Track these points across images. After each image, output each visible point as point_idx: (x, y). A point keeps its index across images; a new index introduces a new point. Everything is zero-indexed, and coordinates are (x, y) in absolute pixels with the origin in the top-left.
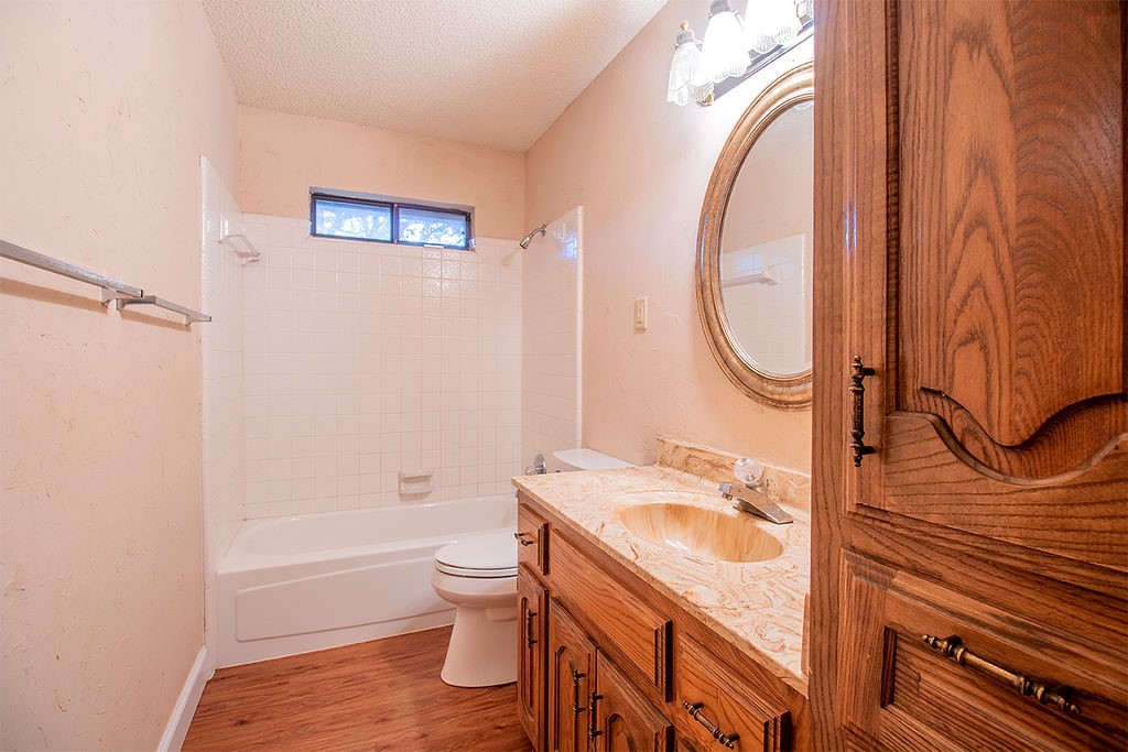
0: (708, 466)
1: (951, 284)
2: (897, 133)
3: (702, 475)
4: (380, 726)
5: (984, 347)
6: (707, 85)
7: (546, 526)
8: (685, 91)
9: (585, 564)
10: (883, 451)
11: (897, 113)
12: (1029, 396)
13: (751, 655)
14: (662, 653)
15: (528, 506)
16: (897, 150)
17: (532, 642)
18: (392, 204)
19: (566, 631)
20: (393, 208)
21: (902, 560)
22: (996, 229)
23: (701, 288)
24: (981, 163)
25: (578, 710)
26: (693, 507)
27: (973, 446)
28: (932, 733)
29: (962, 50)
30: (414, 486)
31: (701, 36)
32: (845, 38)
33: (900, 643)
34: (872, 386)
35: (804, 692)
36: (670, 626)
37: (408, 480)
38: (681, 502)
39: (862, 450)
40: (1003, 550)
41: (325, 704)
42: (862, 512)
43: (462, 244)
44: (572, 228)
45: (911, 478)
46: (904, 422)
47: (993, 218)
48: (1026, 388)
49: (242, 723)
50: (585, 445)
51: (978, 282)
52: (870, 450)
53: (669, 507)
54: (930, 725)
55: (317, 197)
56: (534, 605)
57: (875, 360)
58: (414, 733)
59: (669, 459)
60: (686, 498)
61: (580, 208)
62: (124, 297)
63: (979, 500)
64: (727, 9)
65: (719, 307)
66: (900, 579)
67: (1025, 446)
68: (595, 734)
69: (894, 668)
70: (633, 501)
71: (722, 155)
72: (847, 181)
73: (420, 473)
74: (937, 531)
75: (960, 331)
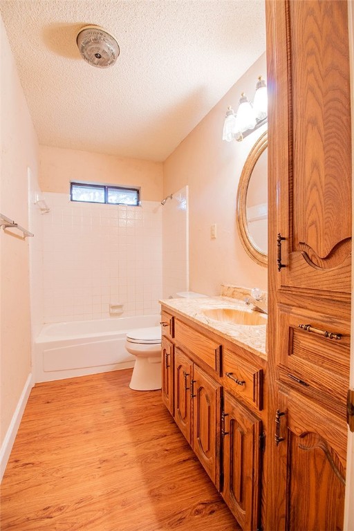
0: (242, 295)
1: (307, 206)
2: (292, 155)
3: (239, 299)
4: (105, 404)
5: (316, 226)
6: (239, 133)
7: (173, 318)
8: (230, 135)
9: (188, 329)
10: (289, 266)
11: (292, 148)
12: (328, 241)
13: (249, 350)
14: (218, 358)
15: (165, 310)
16: (292, 161)
17: (167, 366)
18: (105, 187)
19: (181, 358)
20: (106, 188)
21: (295, 304)
22: (319, 187)
23: (238, 220)
24: (315, 166)
25: (186, 389)
26: (234, 310)
27: (314, 261)
28: (304, 361)
29: (310, 126)
30: (116, 310)
31: (235, 112)
32: (276, 121)
33: (295, 332)
34: (285, 244)
35: (266, 359)
36: (221, 347)
37: (114, 307)
38: (229, 308)
39: (281, 266)
40: (322, 293)
41: (81, 396)
42: (282, 288)
43: (136, 204)
44: (184, 196)
45: (296, 274)
46: (295, 255)
47: (318, 183)
48: (327, 238)
49: (48, 403)
50: (190, 290)
51: (314, 205)
52: (284, 266)
53: (224, 310)
54: (304, 359)
55: (72, 184)
56: (168, 352)
57: (286, 235)
58: (119, 407)
59: (226, 293)
60: (232, 307)
61: (187, 186)
62: (6, 224)
63: (315, 277)
64: (247, 101)
65: (246, 227)
66: (294, 310)
67: (328, 257)
68: (193, 396)
69: (293, 341)
70: (209, 308)
71: (246, 162)
72: (277, 172)
73: (118, 304)
74: (304, 291)
75: (309, 222)
